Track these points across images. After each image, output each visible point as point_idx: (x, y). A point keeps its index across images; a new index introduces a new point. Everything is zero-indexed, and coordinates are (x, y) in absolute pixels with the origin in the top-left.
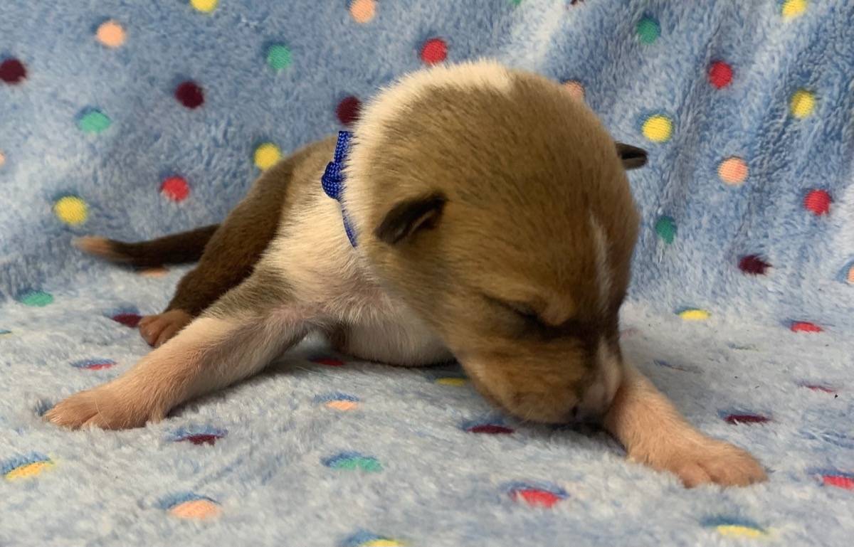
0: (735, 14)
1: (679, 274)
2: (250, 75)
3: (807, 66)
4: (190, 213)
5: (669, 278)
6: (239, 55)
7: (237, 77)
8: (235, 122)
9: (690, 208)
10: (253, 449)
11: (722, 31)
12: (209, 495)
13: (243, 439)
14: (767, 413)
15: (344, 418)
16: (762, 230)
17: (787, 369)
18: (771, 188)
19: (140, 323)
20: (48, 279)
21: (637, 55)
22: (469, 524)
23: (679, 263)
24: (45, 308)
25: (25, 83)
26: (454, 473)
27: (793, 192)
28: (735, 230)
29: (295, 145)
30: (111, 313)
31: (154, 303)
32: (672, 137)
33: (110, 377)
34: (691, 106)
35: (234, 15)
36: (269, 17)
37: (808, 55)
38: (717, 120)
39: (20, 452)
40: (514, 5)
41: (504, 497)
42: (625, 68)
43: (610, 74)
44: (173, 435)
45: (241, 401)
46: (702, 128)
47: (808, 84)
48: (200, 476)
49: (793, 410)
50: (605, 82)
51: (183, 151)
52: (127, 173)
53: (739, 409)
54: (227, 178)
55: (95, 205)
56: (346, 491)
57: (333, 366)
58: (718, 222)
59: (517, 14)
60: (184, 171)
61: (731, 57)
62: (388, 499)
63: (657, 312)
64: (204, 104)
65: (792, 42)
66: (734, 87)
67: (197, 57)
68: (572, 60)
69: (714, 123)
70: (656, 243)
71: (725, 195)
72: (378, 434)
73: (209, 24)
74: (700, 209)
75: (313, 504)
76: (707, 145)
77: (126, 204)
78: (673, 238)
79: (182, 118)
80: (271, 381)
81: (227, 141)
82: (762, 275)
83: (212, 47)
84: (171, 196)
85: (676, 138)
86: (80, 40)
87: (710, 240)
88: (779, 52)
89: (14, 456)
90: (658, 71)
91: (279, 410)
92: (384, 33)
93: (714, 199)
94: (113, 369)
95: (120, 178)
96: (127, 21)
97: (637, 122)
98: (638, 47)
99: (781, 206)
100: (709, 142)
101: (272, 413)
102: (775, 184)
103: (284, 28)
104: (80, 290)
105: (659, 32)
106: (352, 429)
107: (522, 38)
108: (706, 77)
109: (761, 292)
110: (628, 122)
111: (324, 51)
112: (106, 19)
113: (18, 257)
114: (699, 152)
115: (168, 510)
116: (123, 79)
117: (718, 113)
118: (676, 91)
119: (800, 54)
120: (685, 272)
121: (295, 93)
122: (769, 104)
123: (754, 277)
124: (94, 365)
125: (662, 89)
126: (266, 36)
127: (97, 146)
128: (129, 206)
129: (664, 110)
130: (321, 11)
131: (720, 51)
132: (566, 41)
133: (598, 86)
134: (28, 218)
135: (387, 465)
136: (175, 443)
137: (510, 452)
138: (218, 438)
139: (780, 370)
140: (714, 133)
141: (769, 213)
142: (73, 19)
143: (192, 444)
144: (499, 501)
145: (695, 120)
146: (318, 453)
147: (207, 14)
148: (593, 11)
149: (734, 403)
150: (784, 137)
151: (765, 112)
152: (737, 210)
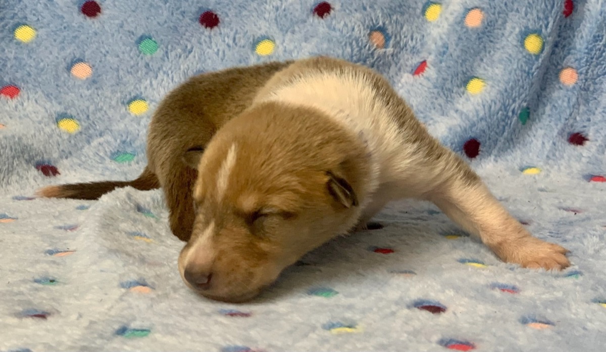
1: (526, 145)
5: (519, 148)
16: (586, 116)
18: (595, 89)
28: (567, 116)
38: (562, 40)
43: (502, 2)
58: (556, 109)
63: (507, 169)
64: (219, 24)
66: (573, 17)
69: (561, 42)
74: (546, 101)
78: (526, 122)
81: (236, 44)
87: (550, 122)
93: (555, 94)
99: (602, 101)
100: (556, 55)
102: (597, 86)
109: (578, 156)
110: (515, 36)
117: (564, 35)
120: (530, 144)
122: (592, 32)
125: (541, 15)
140: (560, 50)
150: (604, 54)
151: (590, 38)
152: (569, 102)
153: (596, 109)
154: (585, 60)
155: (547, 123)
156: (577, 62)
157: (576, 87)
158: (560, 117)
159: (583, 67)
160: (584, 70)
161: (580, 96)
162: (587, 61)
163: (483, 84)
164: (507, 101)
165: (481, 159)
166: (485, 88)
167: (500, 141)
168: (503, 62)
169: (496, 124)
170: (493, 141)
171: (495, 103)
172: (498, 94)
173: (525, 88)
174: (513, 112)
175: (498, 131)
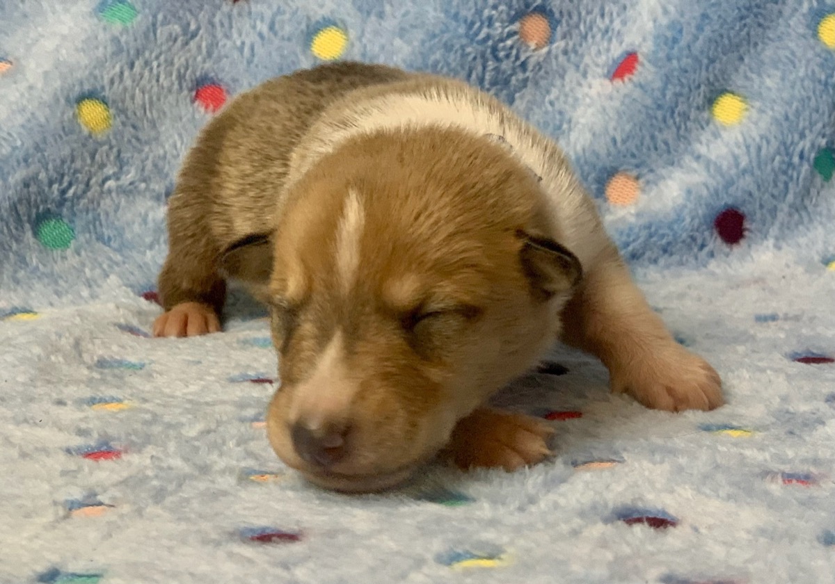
163: (743, 106)
164: (790, 137)
165: (749, 246)
166: (747, 113)
167: (782, 210)
168: (781, 66)
169: (771, 178)
170: (769, 211)
171: (768, 142)
172: (771, 124)
173: (821, 111)
174: (801, 156)
175: (776, 192)
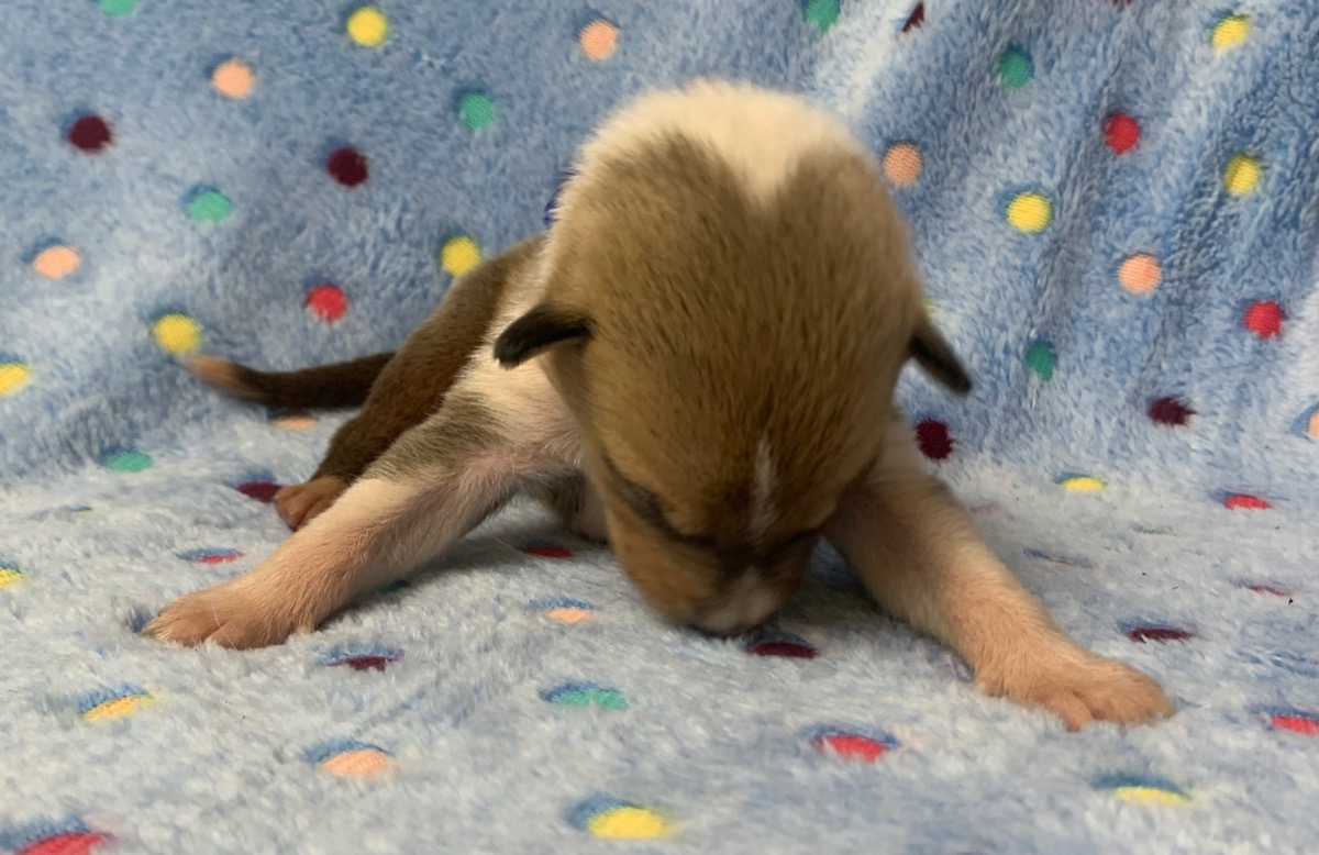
0: (1143, 45)
1: (1060, 425)
2: (435, 137)
3: (1249, 119)
4: (348, 337)
5: (1045, 431)
6: (418, 109)
7: (417, 141)
8: (413, 206)
9: (1075, 327)
10: (441, 676)
11: (1124, 69)
12: (377, 743)
13: (425, 662)
14: (1188, 624)
15: (573, 633)
16: (1181, 359)
17: (1218, 562)
18: (1195, 300)
19: (277, 497)
20: (143, 434)
21: (999, 103)
22: (754, 784)
23: (1061, 408)
24: (139, 474)
25: (110, 151)
26: (732, 712)
27: (1228, 304)
28: (1142, 361)
29: (500, 239)
30: (235, 480)
31: (296, 465)
32: (1050, 225)
33: (233, 574)
34: (1079, 179)
35: (411, 50)
36: (462, 53)
37: (1251, 104)
38: (1115, 199)
39: (105, 683)
40: (819, 33)
41: (804, 746)
42: (981, 124)
43: (960, 133)
44: (324, 656)
45: (423, 609)
46: (1095, 211)
47: (1250, 146)
48: (364, 715)
49: (1228, 621)
50: (953, 144)
51: (338, 249)
52: (257, 280)
53: (1149, 620)
54: (402, 287)
55: (211, 327)
56: (575, 736)
57: (556, 559)
58: (1118, 349)
59: (823, 46)
60: (339, 277)
61: (1136, 108)
62: (636, 749)
63: (1028, 481)
64: (368, 181)
65: (1227, 85)
66: (1142, 151)
67: (357, 112)
68: (904, 113)
69: (1113, 204)
70: (1027, 381)
71: (1129, 309)
72: (621, 657)
73: (376, 63)
74: (1092, 331)
75: (527, 755)
76: (1102, 237)
77: (256, 326)
78: (1051, 373)
79: (336, 201)
80: (465, 579)
81: (402, 234)
82: (1182, 427)
83: (380, 97)
84: (320, 313)
85: (1057, 226)
86: (189, 88)
87: (1106, 375)
88: (1208, 100)
89: (96, 687)
90: (1030, 127)
91: (477, 621)
92: (629, 75)
93: (1112, 315)
94: (238, 563)
95: (247, 287)
96: (256, 61)
97: (1000, 203)
98: (1000, 93)
99: (1211, 325)
100: (1105, 231)
101: (468, 626)
102: (1201, 293)
103: (484, 68)
104: (191, 449)
105: (1032, 71)
106: (584, 649)
107: (831, 81)
108: (1101, 137)
109: (1180, 449)
110: (986, 203)
111: (542, 102)
112: (226, 57)
113: (101, 401)
114: (1090, 246)
115: (318, 764)
116: (251, 144)
117: (1117, 189)
118: (1057, 156)
119: (1239, 102)
120: (1069, 422)
121: (500, 164)
122: (1192, 175)
123: (1170, 429)
124: (211, 557)
125: (1036, 154)
126: (458, 81)
127: (215, 241)
128: (260, 329)
129: (1040, 185)
130: (538, 44)
131: (1121, 98)
132: (894, 85)
133: (942, 150)
134: (115, 344)
135: (634, 700)
136: (328, 668)
137: (813, 681)
138: (390, 660)
139: (1208, 563)
140: (1112, 218)
141: (1192, 334)
142: (178, 57)
143: (353, 670)
144: (797, 753)
145: (1085, 200)
146: (534, 683)
147: (372, 48)
148: (934, 41)
149: (1142, 612)
150: (1215, 223)
151: (1187, 188)
152: (1145, 330)
153: (1201, 343)
154: (1178, 236)
155: (1101, 377)
156: (1159, 240)
157: (1159, 296)
158: (1129, 363)
159: (1174, 252)
160: (1176, 258)
161: (1168, 317)
162: (1182, 239)
164: (987, 331)
167: (995, 415)
168: (967, 257)
170: (978, 417)
173: (1022, 299)
